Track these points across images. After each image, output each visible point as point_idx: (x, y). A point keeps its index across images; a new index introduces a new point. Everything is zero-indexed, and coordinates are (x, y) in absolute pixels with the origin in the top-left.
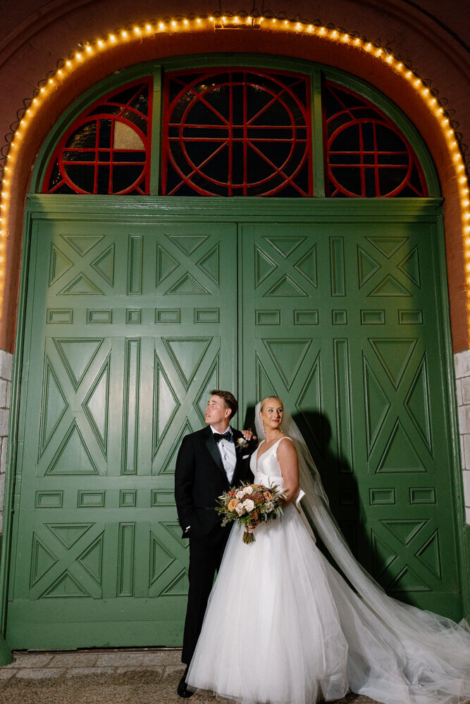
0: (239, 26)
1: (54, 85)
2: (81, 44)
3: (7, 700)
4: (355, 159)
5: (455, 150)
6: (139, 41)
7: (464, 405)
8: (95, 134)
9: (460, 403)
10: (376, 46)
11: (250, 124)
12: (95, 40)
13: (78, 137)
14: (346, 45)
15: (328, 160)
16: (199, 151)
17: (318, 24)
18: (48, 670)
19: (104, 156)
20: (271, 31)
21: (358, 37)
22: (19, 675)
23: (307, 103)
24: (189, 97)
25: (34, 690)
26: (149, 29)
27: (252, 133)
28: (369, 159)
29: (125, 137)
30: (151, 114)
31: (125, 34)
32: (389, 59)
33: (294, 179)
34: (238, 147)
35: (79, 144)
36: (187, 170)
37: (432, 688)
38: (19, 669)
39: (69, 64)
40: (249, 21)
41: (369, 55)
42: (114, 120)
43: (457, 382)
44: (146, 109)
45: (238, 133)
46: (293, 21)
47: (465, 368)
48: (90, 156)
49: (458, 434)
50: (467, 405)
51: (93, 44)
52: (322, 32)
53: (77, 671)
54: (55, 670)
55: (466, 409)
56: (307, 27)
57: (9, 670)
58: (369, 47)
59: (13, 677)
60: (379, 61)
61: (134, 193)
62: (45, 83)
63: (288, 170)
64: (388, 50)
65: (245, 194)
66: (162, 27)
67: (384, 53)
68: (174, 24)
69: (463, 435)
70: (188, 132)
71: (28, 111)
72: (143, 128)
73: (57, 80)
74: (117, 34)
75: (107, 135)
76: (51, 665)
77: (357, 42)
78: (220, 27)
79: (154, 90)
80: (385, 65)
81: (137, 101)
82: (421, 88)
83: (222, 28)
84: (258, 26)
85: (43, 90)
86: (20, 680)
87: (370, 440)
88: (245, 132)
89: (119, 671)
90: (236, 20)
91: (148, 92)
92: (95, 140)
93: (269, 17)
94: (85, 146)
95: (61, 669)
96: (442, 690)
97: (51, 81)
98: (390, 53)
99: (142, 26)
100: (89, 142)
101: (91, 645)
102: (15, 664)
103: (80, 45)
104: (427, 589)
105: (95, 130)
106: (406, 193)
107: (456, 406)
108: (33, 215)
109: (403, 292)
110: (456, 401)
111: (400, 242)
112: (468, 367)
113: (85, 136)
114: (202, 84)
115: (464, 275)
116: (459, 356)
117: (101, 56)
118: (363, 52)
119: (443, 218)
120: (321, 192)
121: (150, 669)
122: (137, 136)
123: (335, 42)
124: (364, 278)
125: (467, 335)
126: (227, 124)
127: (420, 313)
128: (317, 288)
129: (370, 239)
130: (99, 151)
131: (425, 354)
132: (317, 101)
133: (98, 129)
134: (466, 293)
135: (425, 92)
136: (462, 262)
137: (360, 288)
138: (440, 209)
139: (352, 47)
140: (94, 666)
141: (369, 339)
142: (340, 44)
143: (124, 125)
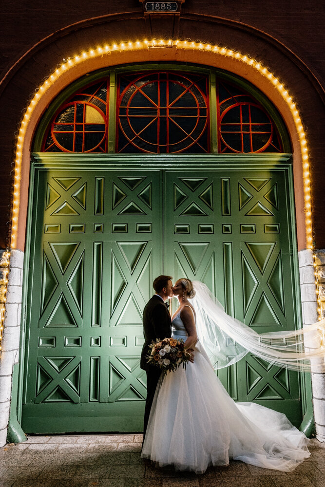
0: (164, 46)
1: (48, 85)
4: (237, 128)
5: (299, 124)
6: (101, 56)
7: (304, 284)
8: (74, 114)
9: (301, 283)
10: (250, 58)
11: (171, 106)
12: (74, 55)
13: (63, 115)
14: (230, 57)
15: (220, 129)
16: (139, 124)
17: (213, 44)
18: (47, 445)
19: (79, 128)
20: (183, 49)
21: (239, 52)
22: (30, 448)
23: (207, 93)
24: (132, 90)
25: (40, 455)
26: (107, 48)
27: (172, 112)
28: (246, 128)
29: (92, 115)
30: (109, 100)
31: (92, 52)
33: (199, 141)
34: (163, 120)
35: (63, 120)
36: (131, 136)
38: (30, 444)
39: (57, 71)
40: (170, 42)
41: (245, 64)
42: (86, 105)
43: (300, 269)
44: (105, 97)
46: (197, 42)
47: (304, 260)
48: (70, 128)
49: (301, 302)
51: (72, 58)
52: (216, 49)
53: (65, 445)
54: (52, 445)
55: (305, 286)
56: (206, 46)
57: (24, 445)
58: (245, 59)
59: (27, 448)
60: (252, 67)
61: (98, 150)
62: (43, 84)
63: (195, 135)
64: (258, 60)
65: (167, 151)
66: (115, 47)
67: (255, 62)
68: (123, 45)
69: (303, 302)
70: (132, 112)
71: (33, 101)
72: (103, 110)
73: (50, 82)
74: (87, 51)
75: (81, 113)
76: (50, 442)
77: (238, 55)
78: (152, 47)
79: (111, 85)
80: (255, 70)
81: (100, 92)
82: (278, 84)
84: (175, 46)
85: (41, 88)
86: (31, 450)
87: (246, 305)
88: (168, 111)
89: (90, 446)
90: (162, 42)
91: (107, 87)
92: (73, 118)
93: (182, 40)
94: (67, 121)
95: (56, 444)
97: (46, 82)
98: (259, 62)
99: (103, 47)
100: (70, 118)
101: (74, 431)
102: (28, 442)
103: (64, 59)
104: (280, 398)
105: (73, 111)
106: (270, 150)
107: (300, 285)
108: (35, 165)
109: (267, 213)
110: (299, 282)
111: (265, 181)
112: (306, 260)
113: (68, 115)
114: (140, 81)
115: (304, 202)
116: (301, 253)
117: (77, 66)
118: (241, 62)
119: (292, 166)
120: (216, 150)
121: (109, 444)
122: (100, 115)
123: (224, 56)
124: (243, 204)
125: (306, 240)
126: (156, 107)
127: (277, 226)
128: (213, 210)
129: (247, 179)
130: (76, 124)
131: (280, 252)
132: (213, 91)
133: (75, 110)
134: (305, 214)
135: (281, 87)
136: (303, 194)
137: (240, 210)
138: (291, 160)
139: (234, 59)
140: (75, 443)
141: (245, 242)
142: (227, 57)
143: (92, 108)
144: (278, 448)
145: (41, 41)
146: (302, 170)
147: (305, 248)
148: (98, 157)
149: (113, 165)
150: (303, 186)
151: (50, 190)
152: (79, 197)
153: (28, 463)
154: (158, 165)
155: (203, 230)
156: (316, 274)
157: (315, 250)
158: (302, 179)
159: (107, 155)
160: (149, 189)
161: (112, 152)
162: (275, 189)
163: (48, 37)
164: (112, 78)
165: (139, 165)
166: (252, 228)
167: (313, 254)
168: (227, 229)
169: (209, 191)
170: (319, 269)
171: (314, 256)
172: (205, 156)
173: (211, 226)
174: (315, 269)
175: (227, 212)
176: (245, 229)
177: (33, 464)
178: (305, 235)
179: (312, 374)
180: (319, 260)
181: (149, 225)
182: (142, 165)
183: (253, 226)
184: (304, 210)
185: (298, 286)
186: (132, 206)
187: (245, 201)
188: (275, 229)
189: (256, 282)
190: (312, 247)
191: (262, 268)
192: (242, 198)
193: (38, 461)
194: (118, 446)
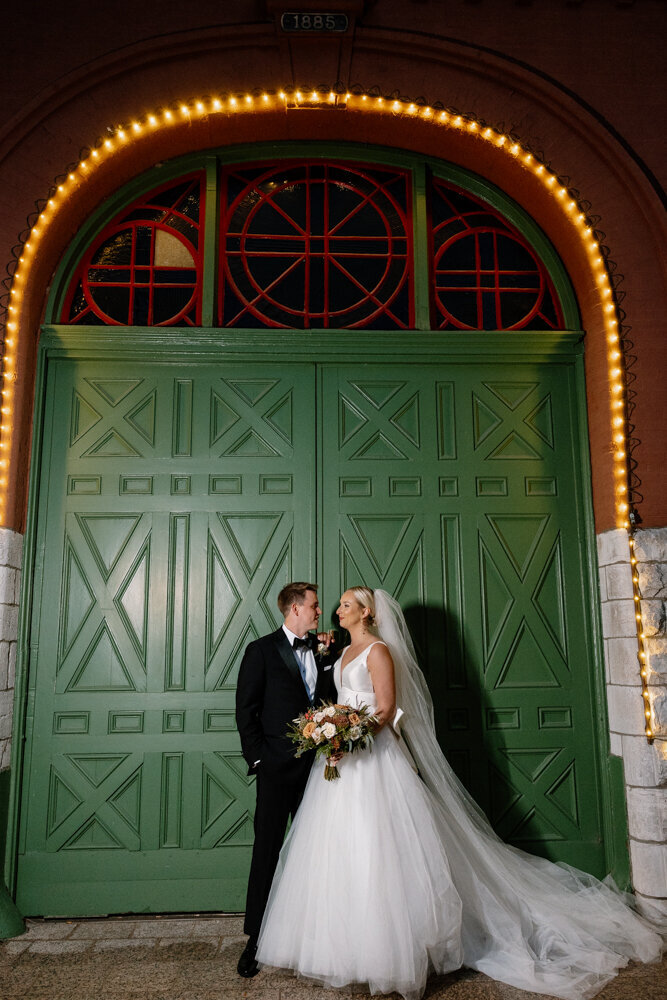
0: (319, 105)
1: (76, 182)
2: (112, 128)
4: (470, 280)
5: (599, 269)
6: (188, 123)
7: (609, 600)
8: (130, 247)
9: (604, 597)
10: (497, 132)
11: (334, 234)
12: (130, 122)
13: (108, 250)
14: (458, 130)
15: (435, 282)
16: (266, 269)
17: (422, 103)
18: (71, 942)
19: (142, 276)
20: (360, 112)
21: (475, 120)
22: (33, 950)
23: (408, 207)
24: (253, 198)
25: (52, 968)
26: (200, 108)
27: (336, 246)
28: (488, 280)
29: (170, 251)
30: (204, 220)
31: (168, 115)
32: (515, 150)
33: (390, 307)
34: (317, 264)
35: (107, 259)
36: (250, 293)
37: (565, 962)
38: (33, 941)
39: (95, 154)
40: (332, 98)
41: (488, 145)
42: (156, 228)
43: (601, 571)
44: (197, 214)
45: (317, 245)
46: (389, 98)
47: (611, 552)
48: (124, 275)
49: (601, 638)
50: (612, 600)
51: (127, 128)
52: (427, 113)
53: (108, 943)
54: (79, 943)
55: (612, 606)
56: (406, 107)
57: (21, 944)
58: (488, 134)
59: (26, 951)
60: (502, 153)
61: (181, 323)
62: (63, 179)
63: (382, 295)
64: (514, 136)
65: (325, 325)
66: (217, 105)
67: (508, 142)
68: (233, 102)
69: (607, 639)
70: (252, 244)
71: (42, 216)
72: (193, 240)
73: (80, 176)
74: (159, 114)
75: (145, 248)
76: (75, 936)
77: (473, 127)
78: (294, 106)
79: (208, 188)
80: (510, 157)
81: (185, 203)
82: (556, 187)
83: (297, 108)
84: (344, 105)
85: (61, 189)
86: (35, 956)
87: (488, 645)
88: (326, 244)
89: (162, 944)
90: (315, 97)
91: (199, 190)
92: (130, 255)
93: (357, 94)
94: (116, 262)
95: (87, 942)
96: (579, 966)
97: (72, 177)
98: (515, 142)
99: (191, 105)
100: (122, 256)
101: (126, 910)
102: (28, 935)
103: (109, 129)
104: (560, 837)
105: (130, 241)
106: (536, 325)
107: (599, 603)
108: (47, 352)
109: (532, 454)
110: (599, 597)
111: (527, 389)
112: (614, 552)
113: (118, 249)
114: (269, 180)
115: (609, 432)
116: (603, 537)
117: (137, 145)
118: (481, 141)
119: (584, 358)
120: (425, 324)
121: (202, 940)
122: (185, 249)
123: (444, 127)
124: (480, 435)
125: (614, 510)
126: (303, 235)
127: (553, 481)
128: (419, 450)
129: (489, 385)
130: (135, 269)
131: (558, 536)
132: (421, 203)
133: (133, 239)
134: (612, 455)
135: (561, 193)
136: (608, 415)
137: (475, 448)
138: (582, 344)
139: (466, 133)
140: (129, 937)
141: (486, 515)
142: (450, 129)
143: (168, 235)
144: (561, 946)
146: (606, 365)
147: (613, 527)
150: (607, 397)
151: (80, 405)
152: (140, 420)
153: (25, 987)
156: (635, 580)
157: (632, 532)
158: (607, 384)
162: (548, 405)
164: (212, 175)
166: (501, 484)
167: (630, 538)
168: (449, 487)
170: (643, 570)
171: (632, 543)
173: (417, 480)
174: (633, 570)
175: (448, 451)
176: (485, 486)
177: (35, 988)
178: (613, 499)
179: (628, 788)
180: (643, 552)
183: (503, 480)
184: (610, 448)
185: (596, 605)
186: (252, 438)
187: (488, 429)
188: (548, 487)
189: (510, 597)
190: (626, 524)
191: (521, 568)
192: (479, 424)
193: (47, 983)
194: (220, 943)
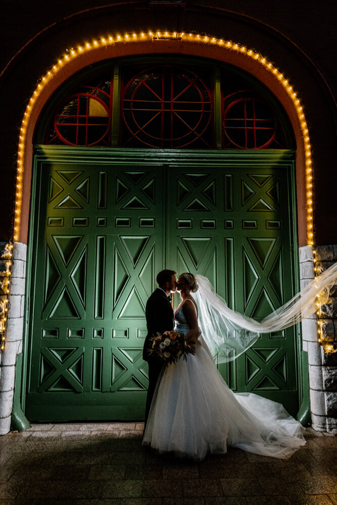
0: (168, 38)
1: (51, 76)
3: (28, 447)
4: (241, 123)
5: (303, 120)
6: (105, 47)
7: (303, 279)
8: (77, 106)
9: (301, 278)
10: (255, 52)
11: (175, 101)
12: (77, 46)
13: (66, 108)
14: (236, 51)
15: (224, 124)
17: (218, 38)
18: (50, 432)
19: (82, 120)
20: (188, 41)
21: (244, 46)
22: (34, 435)
23: (212, 88)
24: (136, 83)
25: (43, 442)
26: (111, 39)
27: (176, 106)
28: (250, 124)
29: (96, 108)
30: (112, 93)
31: (96, 43)
32: (263, 61)
33: (202, 136)
34: (167, 115)
35: (65, 112)
36: (135, 130)
38: (34, 431)
39: (60, 62)
40: (175, 35)
41: (250, 58)
42: (90, 97)
43: (300, 265)
44: (109, 90)
45: (167, 106)
46: (202, 35)
47: (305, 256)
48: (74, 120)
50: (305, 279)
51: (76, 49)
52: (221, 42)
53: (68, 433)
54: (55, 432)
55: (305, 282)
56: (211, 39)
57: (28, 432)
58: (250, 53)
59: (31, 436)
60: (257, 62)
61: (101, 144)
62: (45, 74)
63: (199, 131)
64: (263, 54)
65: (171, 145)
66: (119, 38)
67: (260, 57)
68: (127, 36)
70: (136, 105)
71: (35, 93)
72: (106, 101)
73: (52, 72)
74: (91, 42)
75: (84, 107)
76: (53, 429)
77: (243, 49)
78: (156, 39)
79: (115, 78)
80: (261, 64)
81: (103, 85)
82: (283, 79)
83: (158, 39)
84: (180, 39)
85: (44, 79)
86: (35, 437)
87: (246, 300)
88: (172, 106)
89: (93, 433)
90: (167, 34)
91: (110, 79)
92: (77, 110)
93: (187, 32)
94: (71, 114)
95: (59, 432)
97: (49, 73)
98: (264, 57)
99: (107, 38)
100: (73, 111)
102: (32, 429)
103: (67, 50)
104: (278, 388)
105: (77, 103)
106: (273, 146)
107: (299, 280)
108: (38, 158)
109: (269, 209)
110: (299, 277)
111: (268, 178)
112: (306, 256)
113: (70, 107)
114: (144, 74)
115: (305, 199)
116: (302, 249)
117: (80, 57)
118: (247, 56)
119: (295, 162)
120: (219, 145)
121: (111, 432)
122: (103, 108)
123: (229, 49)
124: (245, 200)
125: (307, 236)
126: (160, 101)
127: (279, 222)
128: (215, 206)
129: (250, 175)
130: (79, 117)
131: (281, 248)
132: (218, 86)
133: (78, 103)
134: (306, 210)
135: (285, 83)
136: (305, 191)
137: (242, 206)
138: (294, 157)
139: (240, 52)
140: (78, 430)
141: (247, 238)
142: (232, 50)
143: (95, 101)
144: (275, 436)
145: (44, 30)
146: (305, 167)
147: (306, 244)
148: (102, 150)
149: (117, 158)
150: (305, 182)
151: (53, 183)
152: (82, 191)
153: (31, 450)
154: (161, 159)
155: (206, 225)
156: (315, 269)
157: (315, 247)
158: (305, 176)
159: (110, 149)
160: (152, 184)
161: (115, 146)
162: (277, 185)
163: (51, 26)
164: (116, 71)
165: (142, 159)
166: (254, 223)
167: (313, 250)
168: (229, 225)
169: (212, 186)
170: (319, 265)
171: (314, 252)
172: (208, 151)
173: (214, 221)
174: (315, 265)
175: (229, 207)
176: (247, 224)
177: (36, 450)
178: (306, 231)
179: (309, 366)
180: (319, 256)
181: (152, 219)
182: (146, 159)
183: (255, 222)
184: (305, 207)
185: (298, 281)
186: (135, 200)
187: (248, 197)
188: (276, 225)
189: (257, 277)
190: (312, 243)
191: (263, 263)
192: (244, 194)
193: (41, 448)
194: (120, 434)
